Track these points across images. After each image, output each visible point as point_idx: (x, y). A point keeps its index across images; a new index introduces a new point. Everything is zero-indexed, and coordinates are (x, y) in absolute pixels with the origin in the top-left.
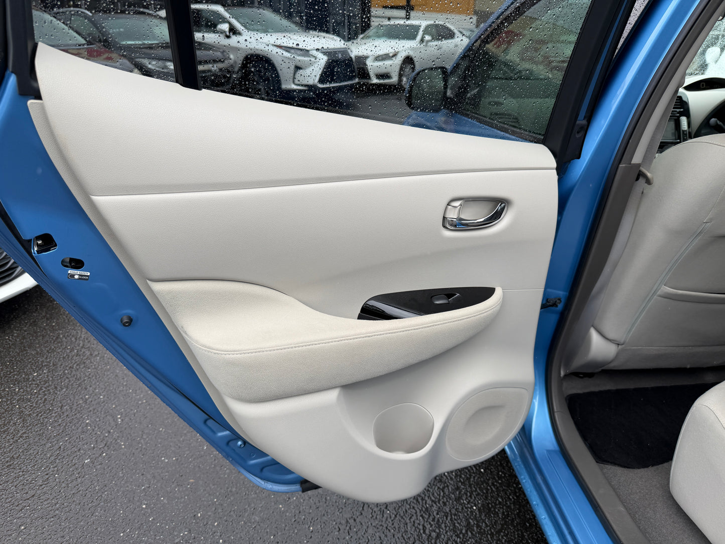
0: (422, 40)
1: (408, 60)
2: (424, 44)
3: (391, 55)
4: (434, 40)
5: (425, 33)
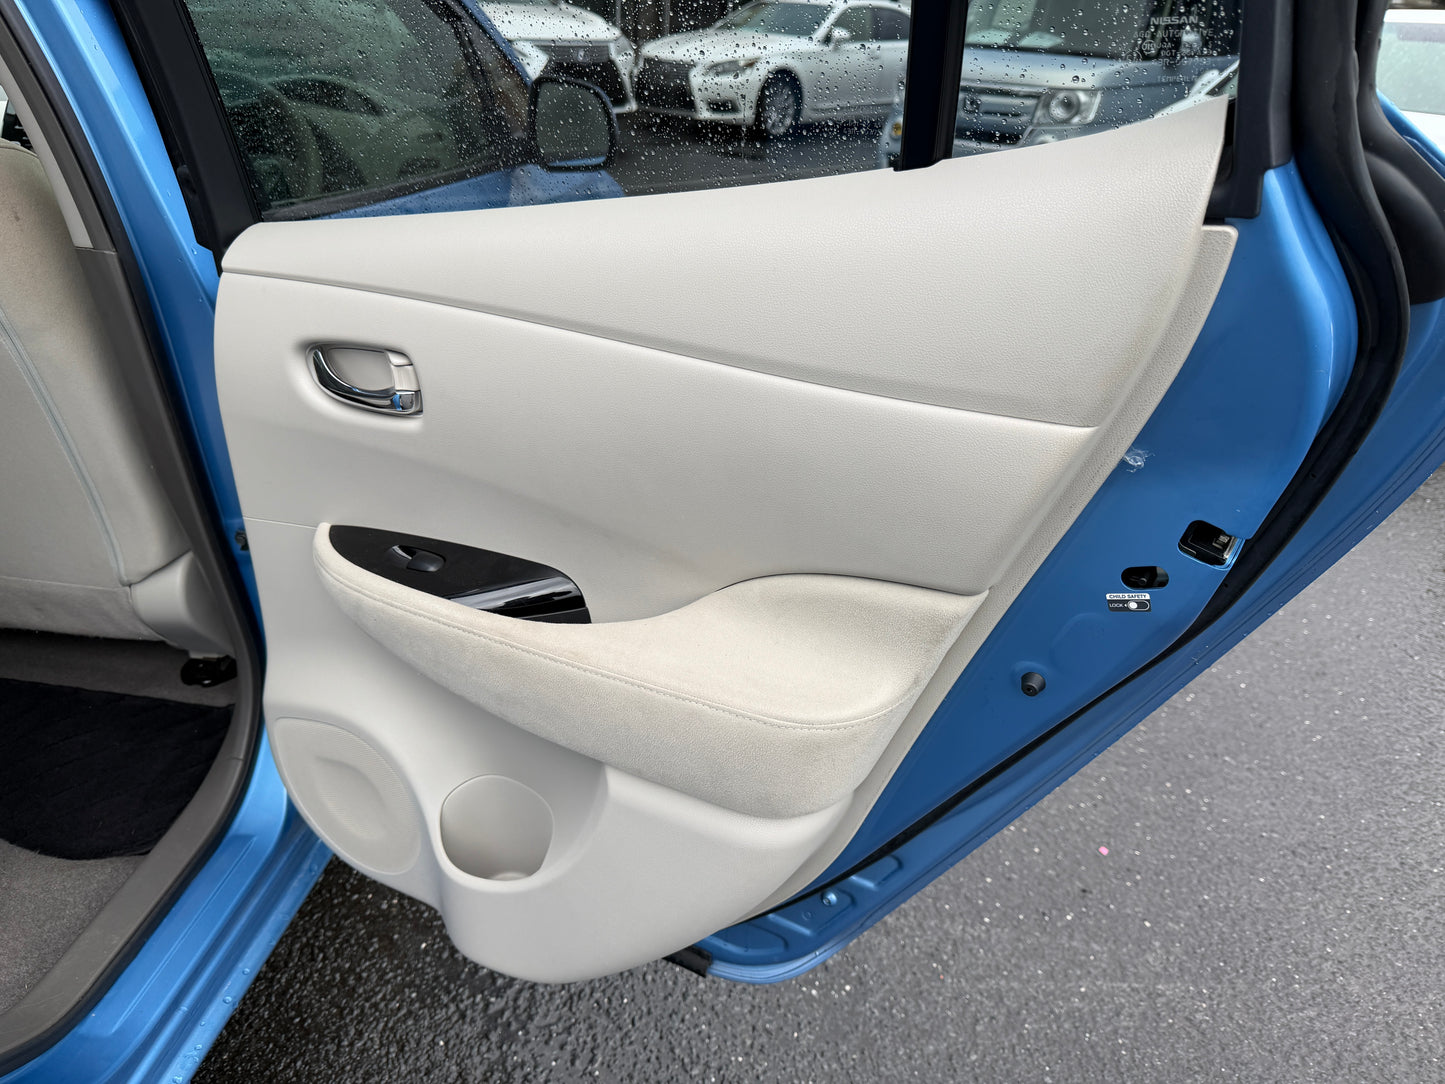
0: (827, 40)
1: (784, 78)
2: (831, 46)
3: (742, 63)
4: (854, 39)
5: (838, 23)
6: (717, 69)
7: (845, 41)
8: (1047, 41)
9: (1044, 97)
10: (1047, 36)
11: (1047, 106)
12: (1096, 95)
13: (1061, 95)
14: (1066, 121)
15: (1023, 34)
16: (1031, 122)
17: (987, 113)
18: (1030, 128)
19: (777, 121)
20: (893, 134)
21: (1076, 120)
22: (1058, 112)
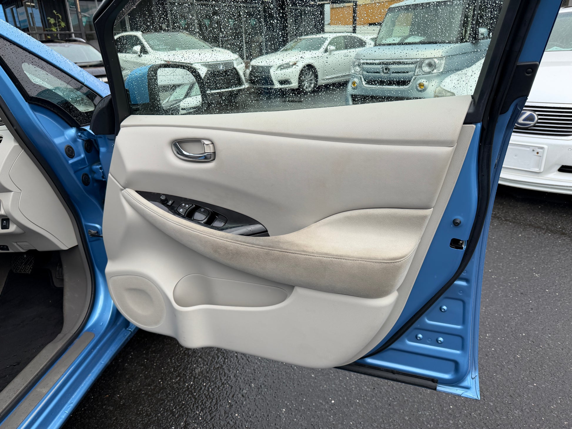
0: (326, 51)
2: (328, 53)
3: (291, 64)
4: (337, 49)
5: (330, 43)
6: (281, 67)
7: (333, 50)
8: (417, 39)
9: (419, 63)
10: (418, 37)
11: (420, 67)
12: (443, 59)
13: (427, 61)
14: (429, 73)
15: (406, 38)
16: (414, 75)
17: (393, 73)
18: (414, 77)
19: (308, 86)
20: (353, 86)
21: (435, 71)
22: (426, 69)
